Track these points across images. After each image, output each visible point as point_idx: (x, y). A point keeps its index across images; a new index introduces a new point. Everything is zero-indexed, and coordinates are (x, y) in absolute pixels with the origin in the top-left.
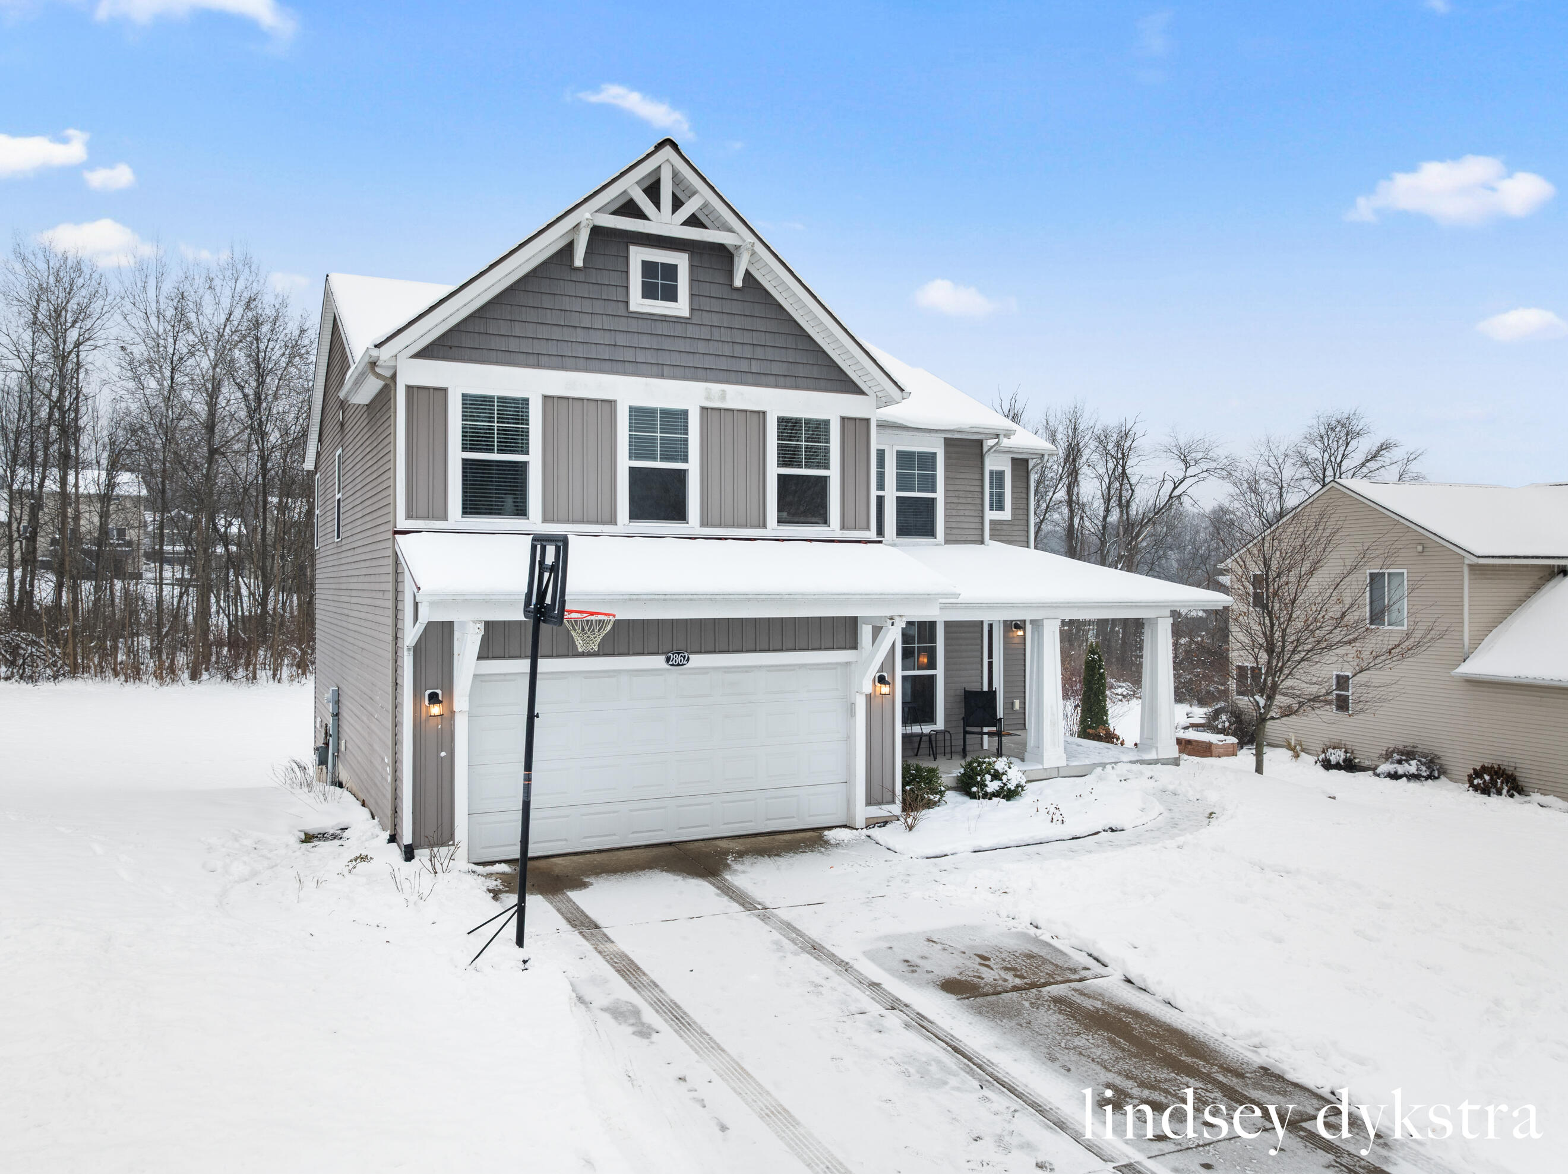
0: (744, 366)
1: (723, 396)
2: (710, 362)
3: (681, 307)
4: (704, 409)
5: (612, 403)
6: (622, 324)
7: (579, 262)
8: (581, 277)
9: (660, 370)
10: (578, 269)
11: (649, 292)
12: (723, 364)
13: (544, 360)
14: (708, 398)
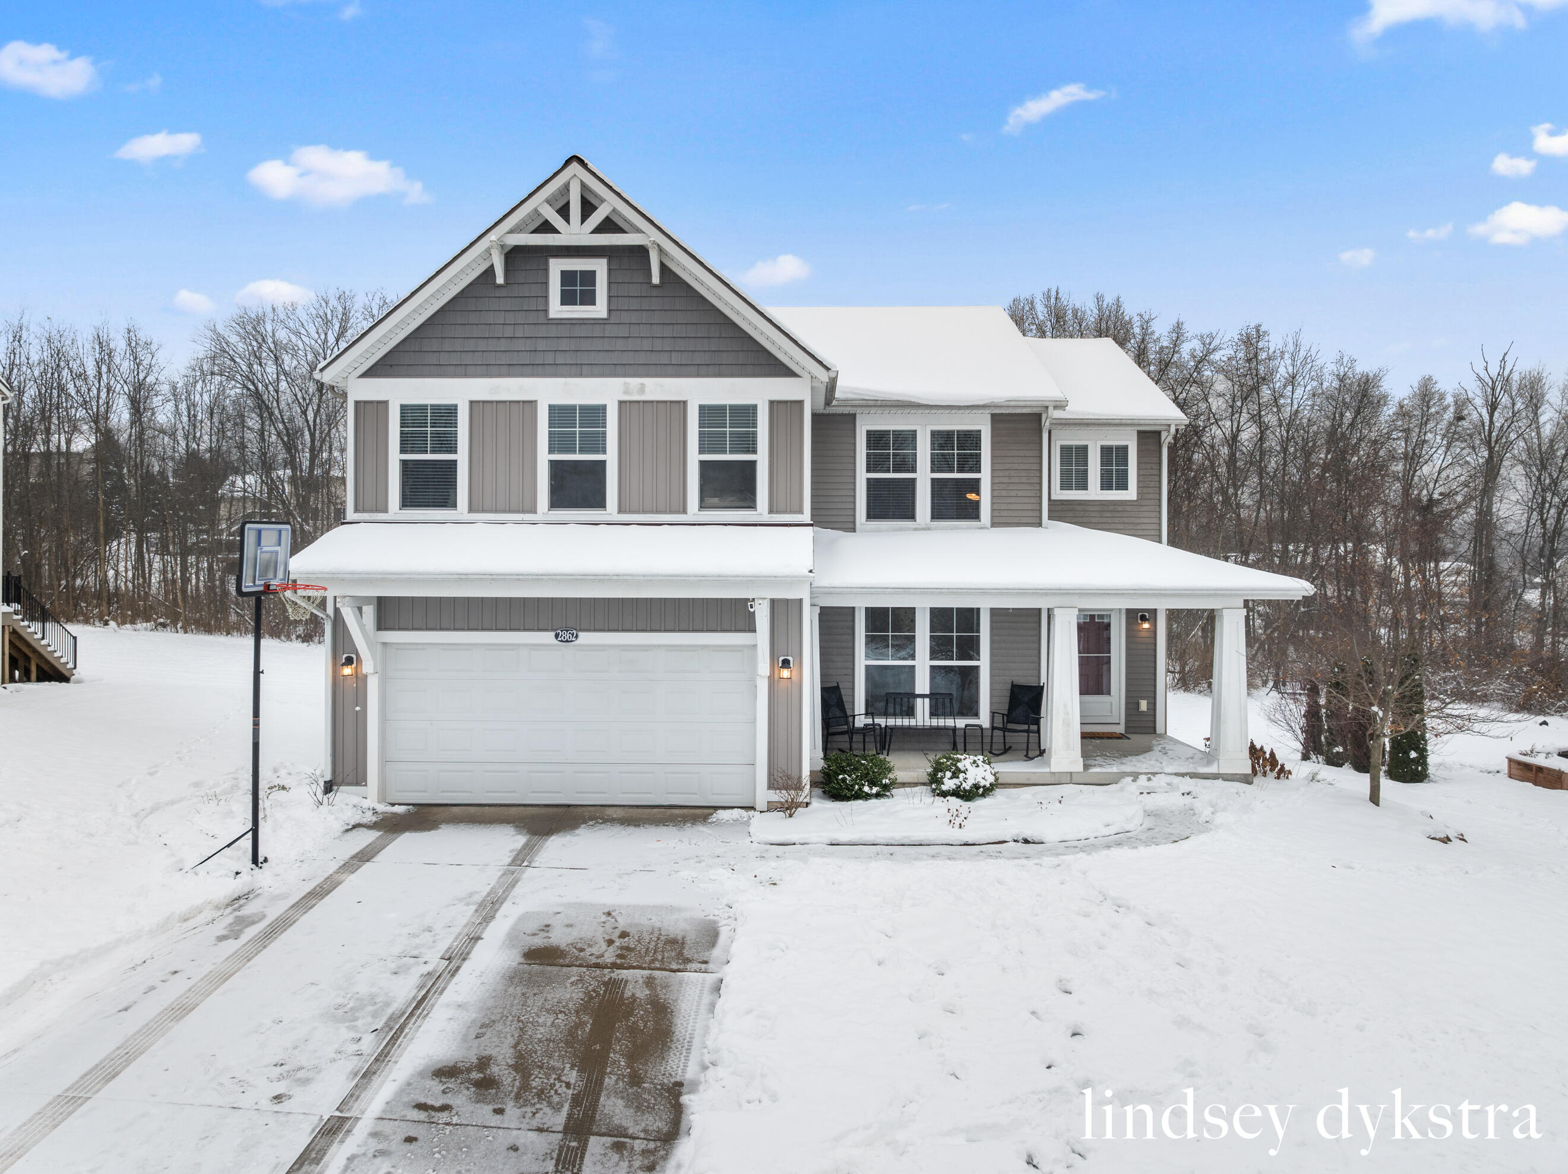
0: (664, 359)
1: (642, 389)
2: (627, 358)
3: (599, 309)
4: (621, 403)
5: (533, 403)
6: (542, 331)
7: (500, 280)
8: (503, 293)
9: (579, 370)
10: (500, 286)
11: (567, 299)
12: (642, 358)
13: (471, 369)
14: (626, 392)
